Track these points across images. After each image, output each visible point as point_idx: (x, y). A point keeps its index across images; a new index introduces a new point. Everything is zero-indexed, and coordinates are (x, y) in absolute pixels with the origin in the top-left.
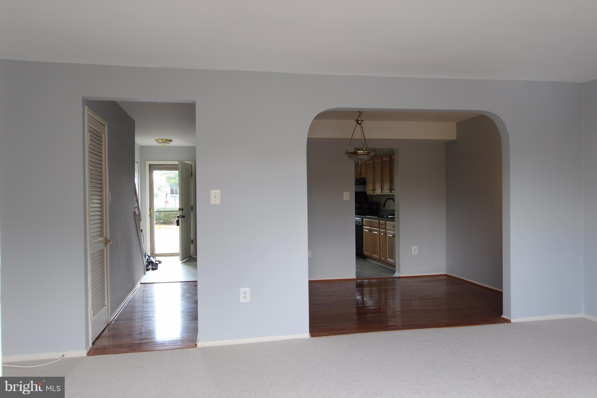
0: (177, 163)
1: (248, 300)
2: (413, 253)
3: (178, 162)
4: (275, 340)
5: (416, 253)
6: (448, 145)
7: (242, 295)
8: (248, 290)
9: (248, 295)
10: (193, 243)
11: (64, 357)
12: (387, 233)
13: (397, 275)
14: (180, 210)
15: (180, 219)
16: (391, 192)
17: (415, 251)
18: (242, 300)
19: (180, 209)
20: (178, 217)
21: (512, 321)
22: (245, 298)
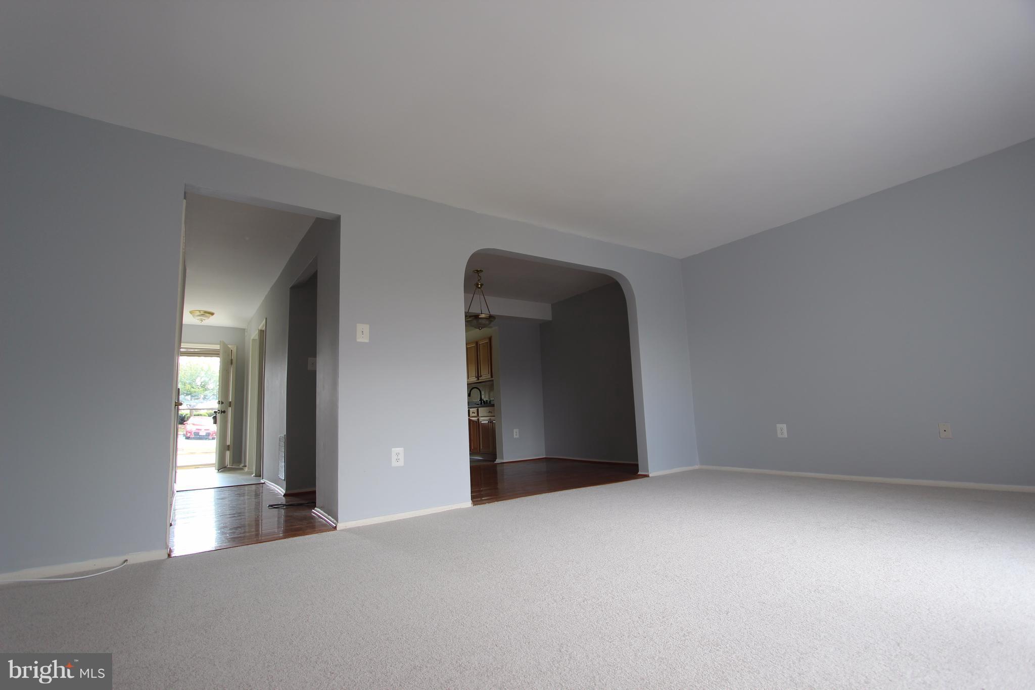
0: (217, 347)
1: (401, 463)
2: (515, 436)
3: (219, 346)
4: (435, 512)
5: (518, 436)
6: (543, 326)
7: (394, 457)
8: (400, 450)
9: (401, 457)
10: (228, 450)
11: (128, 563)
12: (480, 420)
13: (498, 461)
14: (219, 404)
15: (218, 416)
16: (478, 379)
17: (516, 433)
18: (394, 464)
19: (219, 401)
20: (215, 412)
21: (650, 476)
22: (397, 460)
